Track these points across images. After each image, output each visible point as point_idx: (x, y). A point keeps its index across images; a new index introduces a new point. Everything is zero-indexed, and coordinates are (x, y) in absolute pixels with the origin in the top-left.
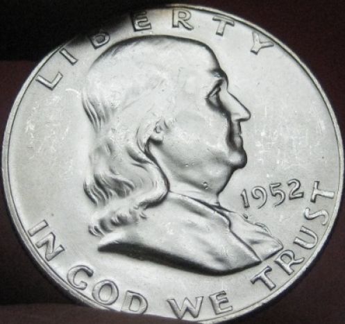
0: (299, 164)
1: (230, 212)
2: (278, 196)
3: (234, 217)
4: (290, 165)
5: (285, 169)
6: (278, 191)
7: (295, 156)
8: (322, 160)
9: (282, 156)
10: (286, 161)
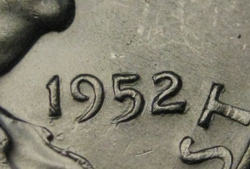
0: (187, 43)
1: (16, 119)
2: (128, 101)
3: (21, 131)
4: (165, 40)
5: (154, 47)
6: (129, 92)
7: (179, 24)
8: (238, 42)
9: (151, 18)
10: (158, 31)
